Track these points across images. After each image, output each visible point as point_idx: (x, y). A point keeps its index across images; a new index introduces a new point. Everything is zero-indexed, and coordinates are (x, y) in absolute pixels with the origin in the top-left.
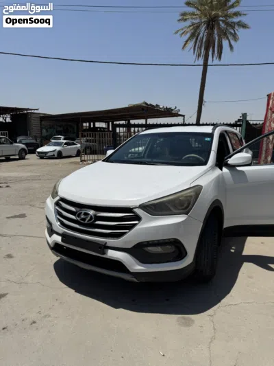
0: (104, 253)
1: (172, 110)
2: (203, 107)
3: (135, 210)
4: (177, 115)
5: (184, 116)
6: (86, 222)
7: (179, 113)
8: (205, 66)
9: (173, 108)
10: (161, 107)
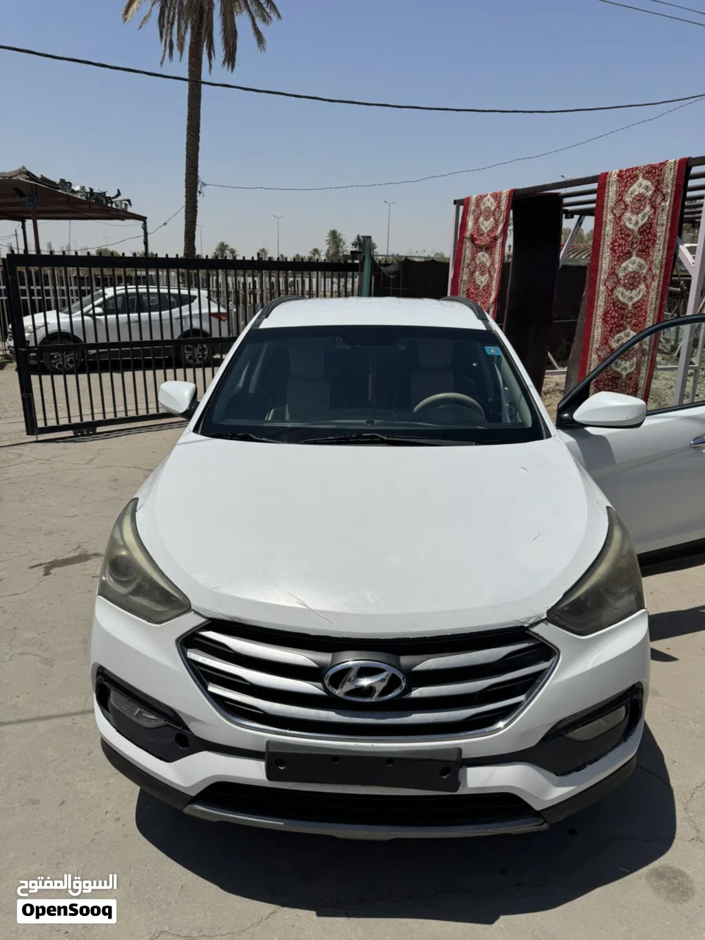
0: (456, 784)
1: (109, 200)
2: (199, 198)
3: (535, 630)
4: (123, 215)
5: (143, 219)
6: (374, 699)
7: (130, 210)
8: (195, 83)
9: (111, 193)
10: (77, 188)
